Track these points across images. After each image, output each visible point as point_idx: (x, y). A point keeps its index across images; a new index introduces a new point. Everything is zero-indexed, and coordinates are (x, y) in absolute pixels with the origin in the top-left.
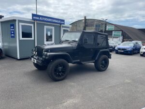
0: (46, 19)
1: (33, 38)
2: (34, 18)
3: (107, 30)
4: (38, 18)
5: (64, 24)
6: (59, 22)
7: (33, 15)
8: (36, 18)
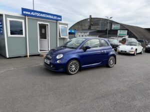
0: (38, 15)
1: (24, 35)
2: (24, 12)
3: (113, 29)
4: (29, 13)
5: (61, 20)
6: (55, 18)
7: (23, 10)
8: (27, 13)
